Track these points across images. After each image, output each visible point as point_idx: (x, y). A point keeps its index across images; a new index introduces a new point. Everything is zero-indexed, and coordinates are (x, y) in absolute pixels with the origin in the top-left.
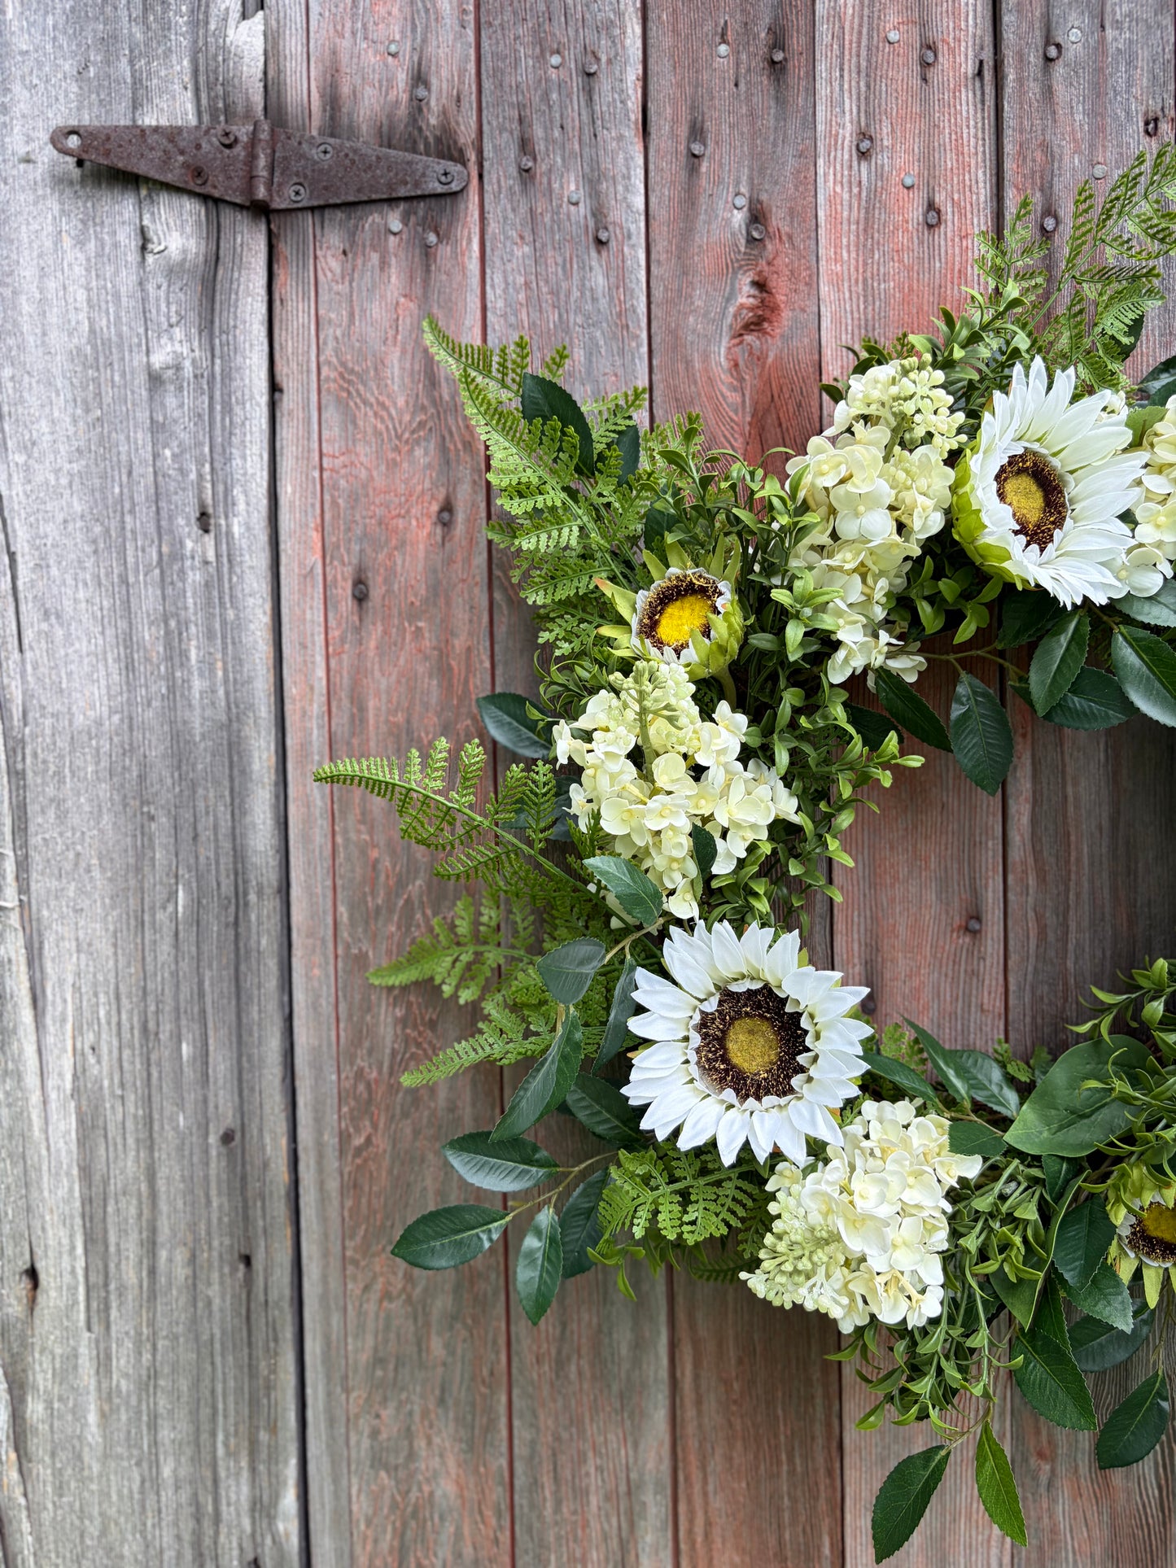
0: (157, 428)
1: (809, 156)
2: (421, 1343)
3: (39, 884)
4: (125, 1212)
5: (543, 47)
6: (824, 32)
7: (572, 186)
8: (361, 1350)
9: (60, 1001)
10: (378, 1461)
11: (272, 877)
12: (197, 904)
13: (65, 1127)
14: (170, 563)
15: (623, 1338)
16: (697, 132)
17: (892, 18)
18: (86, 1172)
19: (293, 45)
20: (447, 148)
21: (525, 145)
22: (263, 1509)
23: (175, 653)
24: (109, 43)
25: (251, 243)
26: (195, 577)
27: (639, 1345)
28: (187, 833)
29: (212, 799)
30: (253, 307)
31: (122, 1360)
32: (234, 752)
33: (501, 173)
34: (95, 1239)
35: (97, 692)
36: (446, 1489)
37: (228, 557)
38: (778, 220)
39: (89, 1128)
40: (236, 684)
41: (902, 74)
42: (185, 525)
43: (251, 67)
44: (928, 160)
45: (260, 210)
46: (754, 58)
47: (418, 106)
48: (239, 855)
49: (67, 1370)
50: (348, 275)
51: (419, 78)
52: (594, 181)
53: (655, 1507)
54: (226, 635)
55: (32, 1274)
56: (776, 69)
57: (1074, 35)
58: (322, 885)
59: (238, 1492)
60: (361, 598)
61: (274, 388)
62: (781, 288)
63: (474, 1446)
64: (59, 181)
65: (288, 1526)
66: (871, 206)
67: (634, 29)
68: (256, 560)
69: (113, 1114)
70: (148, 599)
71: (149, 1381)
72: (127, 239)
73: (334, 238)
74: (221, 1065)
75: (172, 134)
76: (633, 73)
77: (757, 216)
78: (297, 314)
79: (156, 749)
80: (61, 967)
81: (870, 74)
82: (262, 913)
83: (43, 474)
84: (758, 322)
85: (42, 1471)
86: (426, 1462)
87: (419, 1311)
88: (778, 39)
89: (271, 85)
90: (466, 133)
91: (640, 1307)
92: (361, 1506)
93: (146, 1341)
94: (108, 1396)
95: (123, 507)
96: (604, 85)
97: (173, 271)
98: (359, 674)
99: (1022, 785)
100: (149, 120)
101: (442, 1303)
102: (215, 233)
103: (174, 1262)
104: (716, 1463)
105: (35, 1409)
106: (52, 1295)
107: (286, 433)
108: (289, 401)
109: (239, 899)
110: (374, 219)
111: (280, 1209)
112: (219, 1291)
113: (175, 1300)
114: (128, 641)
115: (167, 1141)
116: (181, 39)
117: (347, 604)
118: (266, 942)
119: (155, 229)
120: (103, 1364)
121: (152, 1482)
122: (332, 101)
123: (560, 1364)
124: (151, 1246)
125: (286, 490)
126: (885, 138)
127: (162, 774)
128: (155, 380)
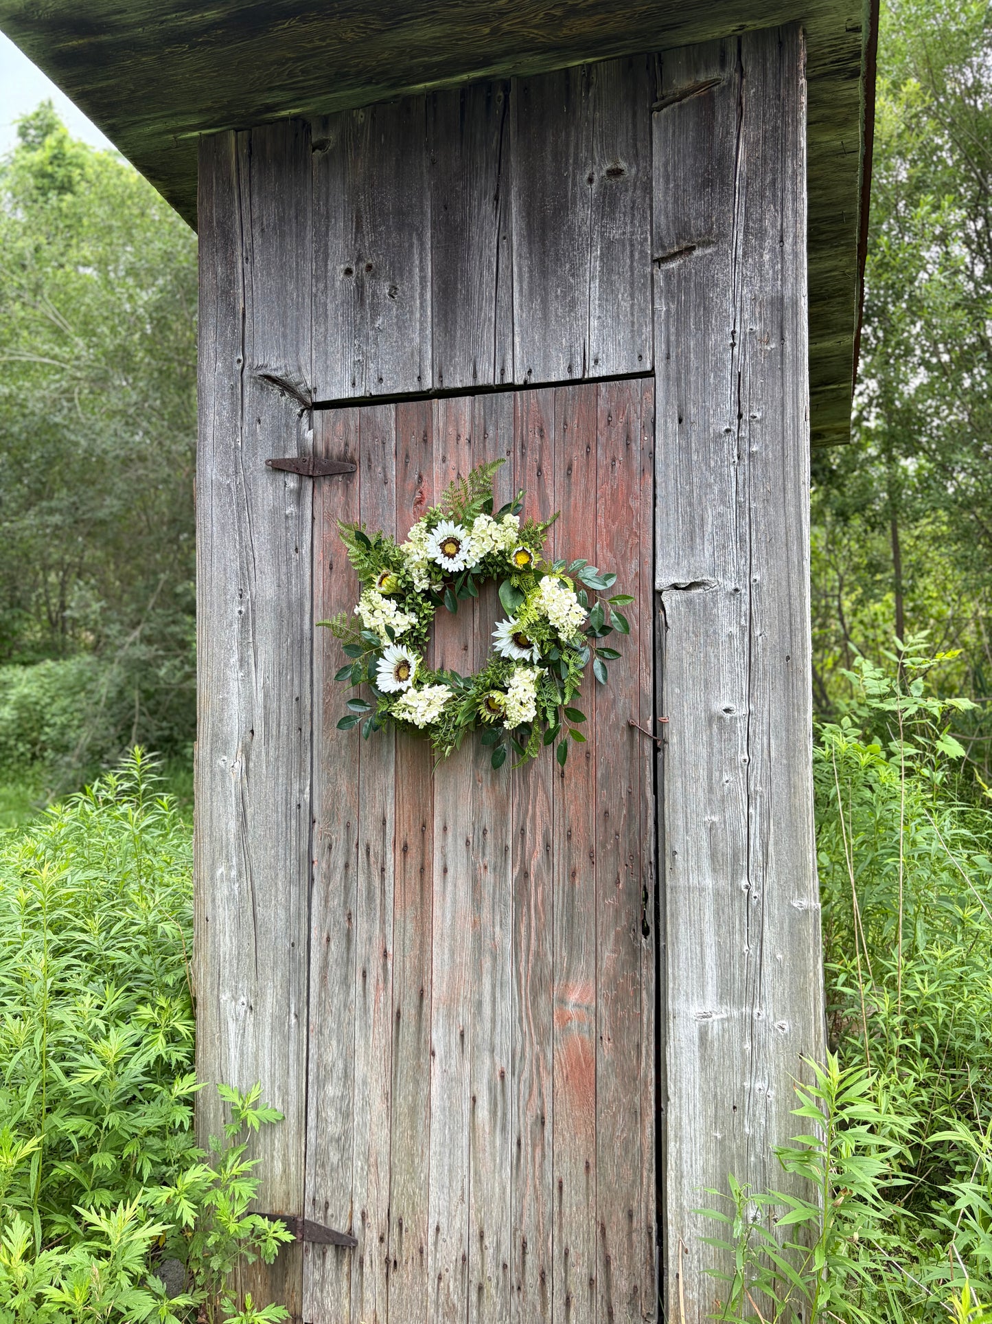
0: (287, 528)
1: (431, 462)
2: (339, 751)
3: (257, 637)
4: (273, 718)
5: (374, 437)
6: (435, 433)
7: (380, 469)
8: (326, 753)
9: (261, 665)
10: (329, 781)
11: (309, 636)
12: (292, 643)
13: (261, 695)
14: (289, 560)
15: (385, 750)
16: (407, 456)
17: (450, 429)
18: (265, 707)
19: (319, 437)
20: (352, 461)
21: (369, 460)
22: (301, 791)
23: (289, 582)
24: (279, 438)
25: (309, 484)
26: (294, 564)
27: (388, 752)
28: (291, 625)
29: (296, 617)
30: (308, 499)
31: (271, 754)
32: (302, 605)
33: (364, 467)
34: (267, 724)
35: (271, 591)
36: (344, 789)
37: (302, 559)
38: (425, 478)
39: (266, 696)
40: (302, 589)
41: (452, 442)
42: (292, 551)
43: (310, 443)
44: (458, 463)
45: (311, 477)
46: (420, 439)
47: (346, 452)
48: (302, 630)
49: (258, 756)
50: (330, 491)
51: (347, 444)
52: (384, 469)
53: (391, 793)
54: (300, 577)
55: (252, 732)
56: (425, 441)
57: (491, 433)
58: (321, 639)
59: (296, 787)
60: (331, 568)
61: (313, 518)
62: (425, 493)
63: (350, 778)
64: (267, 470)
65: (307, 796)
66: (445, 473)
67: (394, 432)
68: (307, 560)
69: (272, 693)
70: (284, 569)
71: (277, 759)
72: (282, 484)
73: (327, 482)
74: (296, 682)
75: (291, 460)
76: (394, 442)
77: (420, 477)
78: (318, 501)
79: (284, 605)
80: (262, 658)
81: (445, 442)
82: (307, 644)
83: (262, 539)
84: (420, 502)
85: (252, 781)
86: (340, 781)
87: (339, 743)
88: (426, 435)
89: (314, 446)
90: (356, 458)
91: (389, 742)
92: (325, 793)
93: (277, 748)
94: (268, 762)
95: (279, 547)
96: (387, 446)
97: (291, 491)
98: (330, 586)
99: (477, 614)
100: (287, 457)
101: (344, 742)
102: (300, 482)
103: (284, 729)
104: (405, 782)
105: (251, 765)
106: (256, 737)
107: (316, 529)
108: (316, 521)
109: (302, 640)
110: (336, 478)
111: (308, 717)
112: (294, 737)
113: (283, 739)
114: (279, 579)
115: (284, 699)
116: (294, 437)
117: (328, 570)
118: (307, 651)
119: (288, 481)
120: (267, 754)
121: (276, 784)
122: (327, 450)
123: (371, 757)
124: (279, 725)
125: (315, 543)
126: (448, 457)
127: (285, 610)
128: (287, 517)
